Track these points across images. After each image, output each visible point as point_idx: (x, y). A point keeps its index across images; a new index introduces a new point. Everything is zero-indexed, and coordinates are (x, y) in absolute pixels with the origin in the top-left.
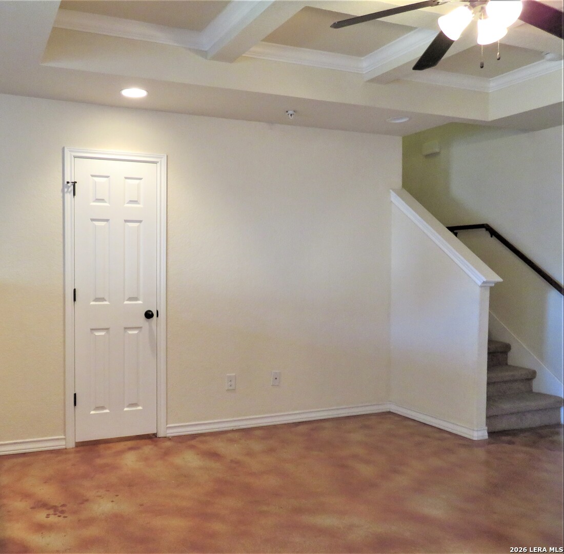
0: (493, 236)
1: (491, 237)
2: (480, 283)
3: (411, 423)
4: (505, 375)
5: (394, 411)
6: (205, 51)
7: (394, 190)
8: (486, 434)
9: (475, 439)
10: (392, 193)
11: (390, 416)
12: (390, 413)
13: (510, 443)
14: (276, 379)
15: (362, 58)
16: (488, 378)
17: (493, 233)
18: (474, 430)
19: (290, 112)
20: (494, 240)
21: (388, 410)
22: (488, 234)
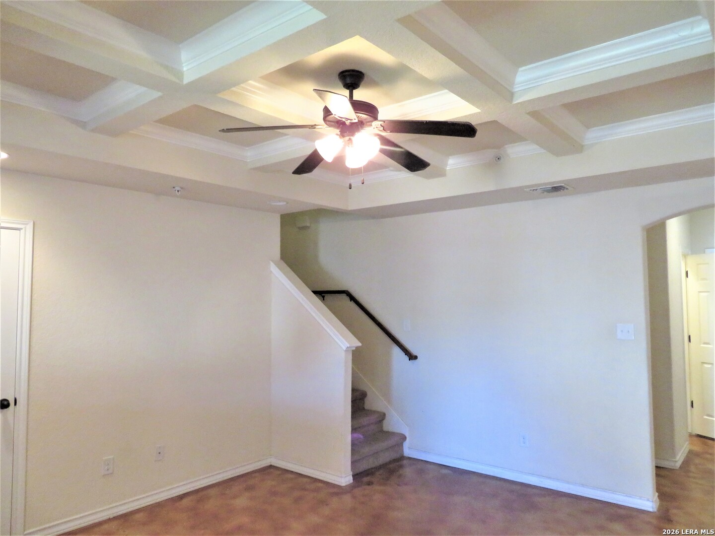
0: (352, 301)
1: (351, 301)
2: (345, 349)
3: (290, 476)
4: (365, 421)
5: (275, 465)
6: (85, 122)
7: (273, 261)
8: (351, 478)
9: (343, 485)
10: (272, 263)
11: (272, 470)
12: (271, 467)
13: (370, 483)
14: (160, 453)
15: (247, 148)
16: (352, 426)
17: (352, 298)
18: (341, 477)
19: (177, 188)
20: (352, 304)
21: (270, 464)
22: (348, 299)
